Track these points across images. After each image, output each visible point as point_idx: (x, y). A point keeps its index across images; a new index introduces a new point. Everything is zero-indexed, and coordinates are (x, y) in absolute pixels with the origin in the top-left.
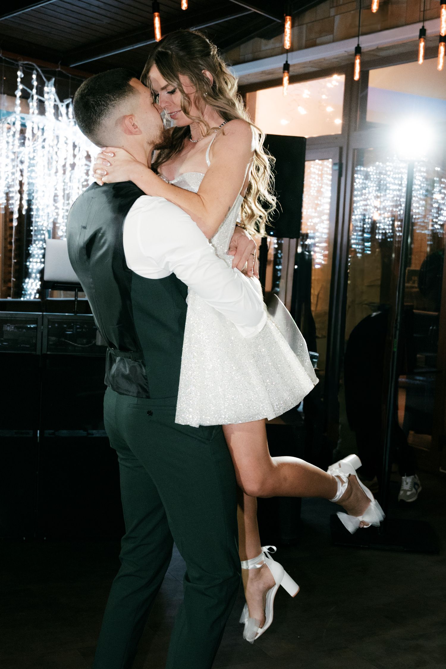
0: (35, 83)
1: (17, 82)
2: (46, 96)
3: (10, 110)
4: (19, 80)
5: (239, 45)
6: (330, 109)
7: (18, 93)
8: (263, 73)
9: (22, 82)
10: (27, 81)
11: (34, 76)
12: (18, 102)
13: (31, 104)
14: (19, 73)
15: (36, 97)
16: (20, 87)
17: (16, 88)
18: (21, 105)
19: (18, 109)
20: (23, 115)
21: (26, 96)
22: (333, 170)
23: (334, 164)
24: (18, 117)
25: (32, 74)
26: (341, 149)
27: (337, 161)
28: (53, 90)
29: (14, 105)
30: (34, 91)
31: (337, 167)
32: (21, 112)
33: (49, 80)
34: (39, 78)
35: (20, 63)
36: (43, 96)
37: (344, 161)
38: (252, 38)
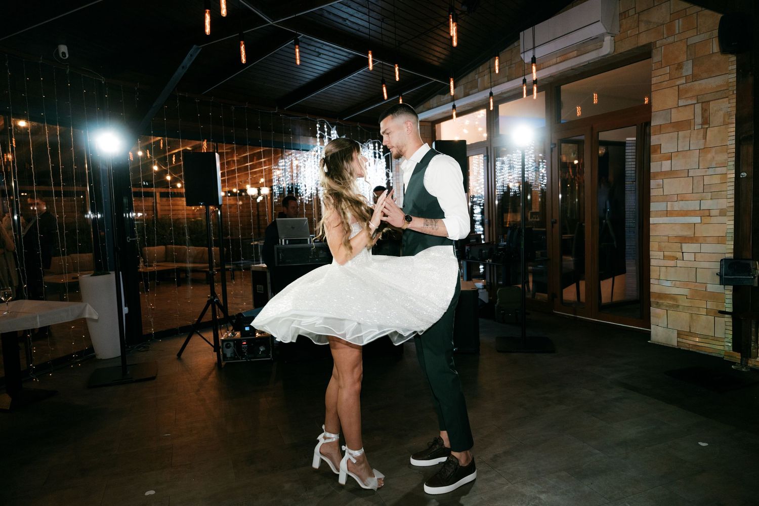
0: (326, 130)
1: (317, 130)
2: (332, 136)
3: (315, 145)
4: (318, 129)
5: (429, 100)
6: (480, 129)
7: (318, 136)
8: (443, 113)
9: (319, 130)
10: (322, 129)
11: (325, 126)
12: (318, 140)
13: (325, 141)
14: (318, 125)
15: (327, 137)
16: (319, 132)
17: (317, 133)
18: (320, 141)
19: (319, 144)
20: (321, 146)
21: (322, 137)
22: (484, 160)
23: (484, 156)
24: (319, 148)
25: (324, 125)
26: (487, 148)
27: (486, 155)
28: (336, 132)
29: (316, 142)
30: (326, 134)
31: (486, 158)
32: (320, 145)
33: (333, 127)
34: (328, 127)
35: (318, 120)
36: (330, 136)
37: (489, 154)
38: (435, 95)
